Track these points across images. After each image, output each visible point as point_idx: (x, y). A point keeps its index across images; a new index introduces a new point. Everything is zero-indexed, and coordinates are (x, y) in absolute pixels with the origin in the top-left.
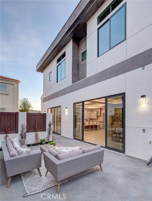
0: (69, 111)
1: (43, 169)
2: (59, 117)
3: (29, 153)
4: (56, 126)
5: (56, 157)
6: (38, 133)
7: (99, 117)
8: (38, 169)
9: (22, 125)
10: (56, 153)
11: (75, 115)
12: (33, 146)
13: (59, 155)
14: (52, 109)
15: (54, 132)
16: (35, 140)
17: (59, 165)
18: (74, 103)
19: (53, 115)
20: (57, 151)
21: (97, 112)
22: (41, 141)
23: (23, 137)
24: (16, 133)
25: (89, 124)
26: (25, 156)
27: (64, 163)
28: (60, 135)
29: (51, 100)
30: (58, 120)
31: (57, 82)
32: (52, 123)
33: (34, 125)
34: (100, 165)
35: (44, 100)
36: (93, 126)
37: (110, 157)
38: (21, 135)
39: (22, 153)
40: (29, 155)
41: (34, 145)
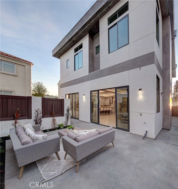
0: (86, 98)
1: (62, 152)
2: (77, 103)
3: (46, 139)
4: (74, 111)
5: (75, 139)
6: (55, 118)
7: (111, 104)
8: (57, 153)
9: (36, 110)
10: (75, 136)
11: (92, 102)
12: (49, 131)
13: (78, 138)
14: (70, 95)
15: (72, 117)
16: (52, 125)
17: (78, 146)
18: (91, 91)
19: (71, 101)
20: (76, 134)
21: (110, 100)
22: (59, 126)
23: (38, 122)
24: (28, 119)
25: (104, 109)
26: (41, 142)
27: (83, 144)
28: (78, 119)
29: (68, 86)
30: (76, 106)
31: (75, 70)
32: (70, 108)
33: (51, 111)
34: (112, 142)
35: (62, 86)
37: (119, 135)
38: (34, 120)
39: (37, 139)
40: (45, 141)
41: (51, 130)
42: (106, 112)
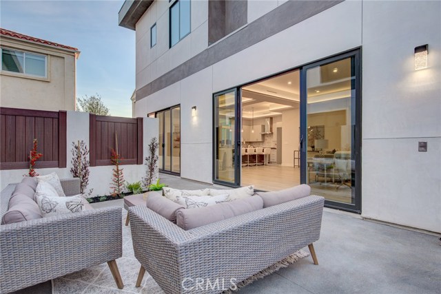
2: (174, 137)
4: (167, 158)
6: (120, 167)
7: (266, 138)
9: (77, 144)
10: (173, 207)
11: (217, 128)
12: (106, 200)
14: (158, 115)
15: (163, 171)
16: (113, 186)
18: (213, 94)
21: (263, 127)
22: (130, 188)
23: (80, 175)
24: (59, 167)
25: (246, 151)
28: (179, 174)
29: (154, 92)
30: (172, 143)
31: (170, 47)
32: (158, 142)
33: (111, 148)
35: (139, 94)
36: (255, 155)
38: (72, 171)
41: (109, 198)
42: (253, 157)
